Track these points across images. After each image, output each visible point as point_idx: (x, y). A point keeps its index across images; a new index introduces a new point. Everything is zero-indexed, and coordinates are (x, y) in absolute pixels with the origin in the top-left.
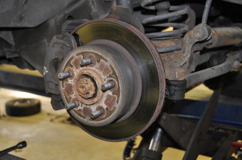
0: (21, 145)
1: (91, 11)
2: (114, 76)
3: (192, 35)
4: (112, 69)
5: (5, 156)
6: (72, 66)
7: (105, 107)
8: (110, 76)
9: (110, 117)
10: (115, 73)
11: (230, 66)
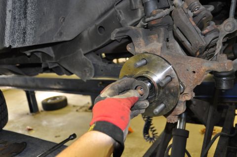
0: (72, 137)
1: (120, 19)
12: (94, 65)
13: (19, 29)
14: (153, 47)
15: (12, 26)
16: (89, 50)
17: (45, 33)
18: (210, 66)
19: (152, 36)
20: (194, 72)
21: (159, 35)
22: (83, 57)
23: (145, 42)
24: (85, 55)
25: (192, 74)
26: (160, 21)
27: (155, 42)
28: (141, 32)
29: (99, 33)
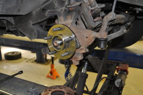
0: (20, 73)
1: (55, 6)
3: (108, 18)
5: (13, 78)
11: (123, 31)
12: (37, 31)
14: (68, 22)
16: (36, 22)
17: (9, 8)
18: (95, 35)
19: (68, 16)
20: (87, 37)
21: (72, 16)
23: (64, 19)
24: (33, 25)
25: (86, 39)
26: (74, 8)
27: (69, 19)
28: (62, 13)
29: (42, 13)
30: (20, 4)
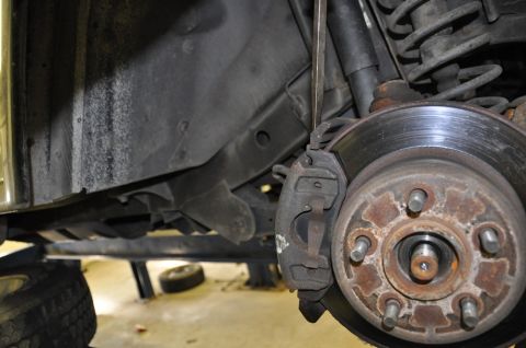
1: (299, 113)
2: (492, 215)
4: (483, 200)
6: (366, 224)
7: (477, 291)
8: (480, 219)
9: (496, 310)
10: (494, 208)
12: (253, 209)
13: (98, 155)
15: (86, 148)
16: (241, 182)
17: (151, 155)
22: (231, 195)
24: (233, 191)
29: (259, 146)
30: (183, 133)
